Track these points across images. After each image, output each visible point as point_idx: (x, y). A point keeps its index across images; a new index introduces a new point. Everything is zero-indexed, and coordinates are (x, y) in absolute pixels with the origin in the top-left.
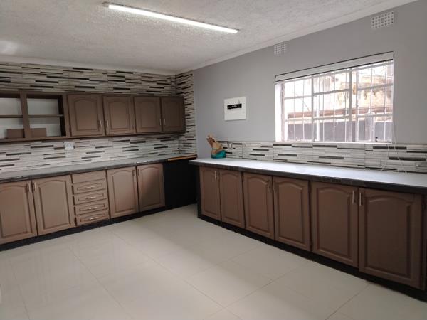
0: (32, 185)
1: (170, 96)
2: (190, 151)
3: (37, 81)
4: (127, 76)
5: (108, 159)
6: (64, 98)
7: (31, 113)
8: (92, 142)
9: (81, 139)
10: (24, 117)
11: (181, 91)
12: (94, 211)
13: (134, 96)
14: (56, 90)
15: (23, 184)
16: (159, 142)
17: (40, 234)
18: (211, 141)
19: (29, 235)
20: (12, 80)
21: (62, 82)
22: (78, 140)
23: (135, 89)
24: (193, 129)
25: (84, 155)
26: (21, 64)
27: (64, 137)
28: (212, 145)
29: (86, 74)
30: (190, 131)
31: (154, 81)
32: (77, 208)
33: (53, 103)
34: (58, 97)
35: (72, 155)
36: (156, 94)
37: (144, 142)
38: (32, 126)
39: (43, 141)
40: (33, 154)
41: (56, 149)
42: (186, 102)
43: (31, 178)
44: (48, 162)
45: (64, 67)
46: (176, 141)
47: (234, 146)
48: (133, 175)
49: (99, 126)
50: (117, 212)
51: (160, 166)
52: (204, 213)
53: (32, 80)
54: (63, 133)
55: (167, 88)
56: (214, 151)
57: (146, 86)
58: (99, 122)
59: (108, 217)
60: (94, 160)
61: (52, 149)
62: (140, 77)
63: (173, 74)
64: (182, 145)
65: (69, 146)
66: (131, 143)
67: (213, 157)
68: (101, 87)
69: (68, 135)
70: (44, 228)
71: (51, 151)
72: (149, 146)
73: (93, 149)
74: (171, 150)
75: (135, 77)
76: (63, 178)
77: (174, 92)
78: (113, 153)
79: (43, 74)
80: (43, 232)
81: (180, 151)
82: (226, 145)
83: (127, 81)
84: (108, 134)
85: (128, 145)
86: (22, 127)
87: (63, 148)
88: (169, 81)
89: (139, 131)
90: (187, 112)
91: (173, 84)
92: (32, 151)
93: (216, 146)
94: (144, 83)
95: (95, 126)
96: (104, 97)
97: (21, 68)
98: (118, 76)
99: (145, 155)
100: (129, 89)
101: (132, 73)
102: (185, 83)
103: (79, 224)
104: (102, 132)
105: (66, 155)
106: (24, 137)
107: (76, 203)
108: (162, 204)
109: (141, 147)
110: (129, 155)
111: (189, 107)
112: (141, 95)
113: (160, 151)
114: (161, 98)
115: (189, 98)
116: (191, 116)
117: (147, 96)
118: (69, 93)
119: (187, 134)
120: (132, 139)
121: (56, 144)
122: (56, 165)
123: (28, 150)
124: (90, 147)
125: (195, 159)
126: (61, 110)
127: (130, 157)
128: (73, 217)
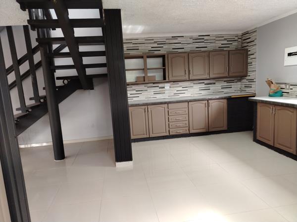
0: (148, 108)
1: (237, 49)
2: (249, 91)
3: (152, 47)
4: (206, 38)
5: (190, 95)
6: (166, 56)
7: (148, 67)
8: (181, 84)
9: (174, 82)
10: (144, 69)
11: (246, 44)
12: (180, 127)
13: (210, 52)
14: (162, 52)
15: (143, 107)
16: (225, 84)
17: (150, 136)
18: (270, 83)
19: (145, 136)
20: (140, 48)
21: (165, 47)
22: (172, 83)
23: (211, 47)
24: (253, 73)
25: (176, 92)
26: (145, 38)
27: (165, 81)
28: (270, 86)
29: (179, 40)
30: (251, 75)
31: (225, 39)
32: (171, 124)
33: (160, 60)
34: (163, 56)
35: (169, 92)
36: (225, 49)
37: (215, 84)
38: (149, 75)
39: (154, 83)
40: (148, 91)
41: (160, 88)
42: (249, 53)
43: (147, 104)
44: (155, 96)
45: (166, 37)
46: (239, 83)
47: (291, 87)
48: (206, 106)
49: (186, 74)
50: (193, 129)
51: (225, 101)
52: (258, 138)
53: (149, 47)
54: (165, 79)
55: (235, 44)
56: (272, 91)
57: (219, 44)
58: (185, 71)
59: (188, 132)
60: (181, 95)
61: (158, 88)
62: (214, 38)
63: (240, 33)
64: (244, 86)
65: (167, 86)
66: (205, 84)
67: (270, 96)
68: (188, 48)
69: (167, 80)
70: (153, 133)
71: (157, 89)
72: (218, 86)
73: (181, 89)
74: (235, 90)
75: (211, 38)
76: (163, 105)
77: (240, 46)
78: (193, 91)
79: (155, 42)
80: (152, 135)
81: (241, 91)
82: (283, 86)
83: (205, 41)
84: (190, 78)
85: (203, 86)
86: (144, 75)
87: (164, 88)
88: (236, 38)
89: (212, 76)
90: (249, 61)
91: (239, 40)
92: (148, 89)
93: (274, 87)
94: (217, 42)
95: (183, 74)
96: (190, 54)
97: (144, 40)
98: (200, 39)
99: (214, 93)
100: (206, 47)
101: (209, 35)
102: (250, 38)
103: (171, 134)
104: (187, 77)
105: (166, 92)
106: (144, 81)
107: (170, 121)
108: (225, 128)
109: (212, 87)
110: (203, 92)
111: (252, 56)
112: (215, 51)
113: (226, 90)
114: (229, 51)
115: (252, 50)
116: (253, 64)
117: (220, 51)
118: (169, 53)
119: (248, 78)
120: (206, 82)
121: (160, 85)
122: (160, 98)
123: (146, 88)
124: (179, 87)
125: (254, 96)
126: (164, 65)
127: (204, 94)
128: (168, 129)
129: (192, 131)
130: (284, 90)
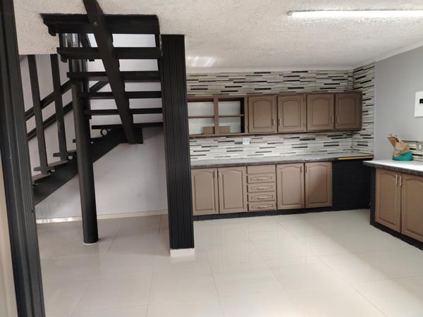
0: (218, 172)
1: (346, 92)
2: (364, 152)
3: (226, 87)
4: (302, 75)
5: (278, 155)
6: (246, 100)
7: (220, 114)
8: (265, 138)
9: (256, 135)
10: (215, 117)
11: (359, 85)
12: (263, 200)
13: (307, 94)
14: (240, 93)
15: (212, 170)
16: (330, 140)
17: (221, 213)
18: (394, 141)
19: (213, 212)
20: (209, 87)
21: (245, 86)
22: (254, 137)
23: (308, 87)
24: (370, 126)
25: (259, 150)
26: (216, 74)
27: (243, 134)
28: (394, 145)
29: (265, 77)
30: (367, 129)
31: (330, 77)
32: (250, 195)
33: (237, 104)
34: (241, 100)
35: (249, 150)
36: (330, 91)
37: (314, 139)
38: (221, 124)
39: (227, 137)
40: (219, 147)
41: (236, 143)
42: (364, 97)
43: (217, 166)
44: (229, 154)
45: (246, 73)
46: (349, 140)
48: (301, 172)
49: (273, 124)
50: (283, 205)
51: (330, 165)
52: (378, 220)
53: (221, 86)
54: (243, 130)
55: (344, 84)
56: (397, 152)
57: (320, 84)
58: (272, 120)
59: (275, 208)
60: (266, 155)
61: (233, 143)
62: (314, 75)
63: (351, 69)
64: (356, 143)
65: (246, 141)
66: (301, 140)
67: (395, 159)
68: (276, 88)
69: (246, 133)
70: (224, 208)
71: (232, 145)
72: (319, 143)
73: (266, 145)
74: (344, 149)
75: (310, 75)
76: (240, 169)
77: (351, 88)
78: (283, 149)
79: (231, 80)
80: (223, 211)
81: (353, 150)
82: (414, 146)
83: (301, 80)
84: (280, 131)
85: (297, 142)
86: (213, 125)
87: (242, 143)
88: (346, 76)
89: (310, 128)
90: (364, 108)
91: (350, 79)
92: (219, 144)
94: (318, 81)
95: (269, 124)
96: (279, 98)
97: (214, 77)
98: (294, 76)
99: (313, 153)
100: (303, 88)
101: (307, 72)
102: (363, 77)
103: (251, 209)
104: (274, 130)
105: (244, 149)
106: (214, 133)
107: (249, 190)
108: (329, 204)
109: (311, 144)
110: (298, 151)
111: (368, 102)
112: (314, 93)
113: (330, 149)
114: (335, 94)
115: (368, 93)
116: (369, 113)
117: (321, 93)
118: (250, 95)
119: (362, 132)
120: (302, 136)
121: (237, 140)
122: (235, 157)
123: (216, 143)
124: (263, 143)
125: (371, 159)
126: (242, 111)
127: (299, 154)
128: (246, 203)
129: (281, 207)
130: (414, 152)
